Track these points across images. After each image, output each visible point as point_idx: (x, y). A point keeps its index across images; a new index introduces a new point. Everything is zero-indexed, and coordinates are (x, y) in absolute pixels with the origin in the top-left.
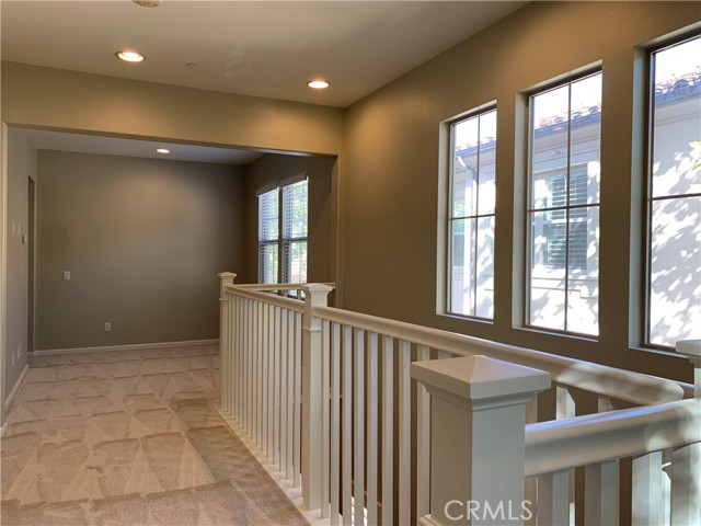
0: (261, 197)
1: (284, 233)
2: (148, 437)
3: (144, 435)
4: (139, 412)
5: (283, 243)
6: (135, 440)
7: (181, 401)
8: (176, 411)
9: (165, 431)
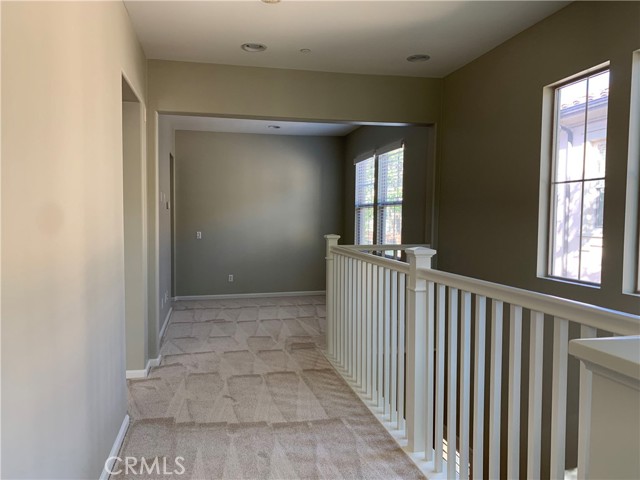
0: (357, 165)
1: (379, 198)
2: (269, 374)
3: (266, 372)
4: (260, 352)
5: (378, 207)
6: (259, 376)
7: (294, 344)
8: (290, 353)
9: (283, 370)
